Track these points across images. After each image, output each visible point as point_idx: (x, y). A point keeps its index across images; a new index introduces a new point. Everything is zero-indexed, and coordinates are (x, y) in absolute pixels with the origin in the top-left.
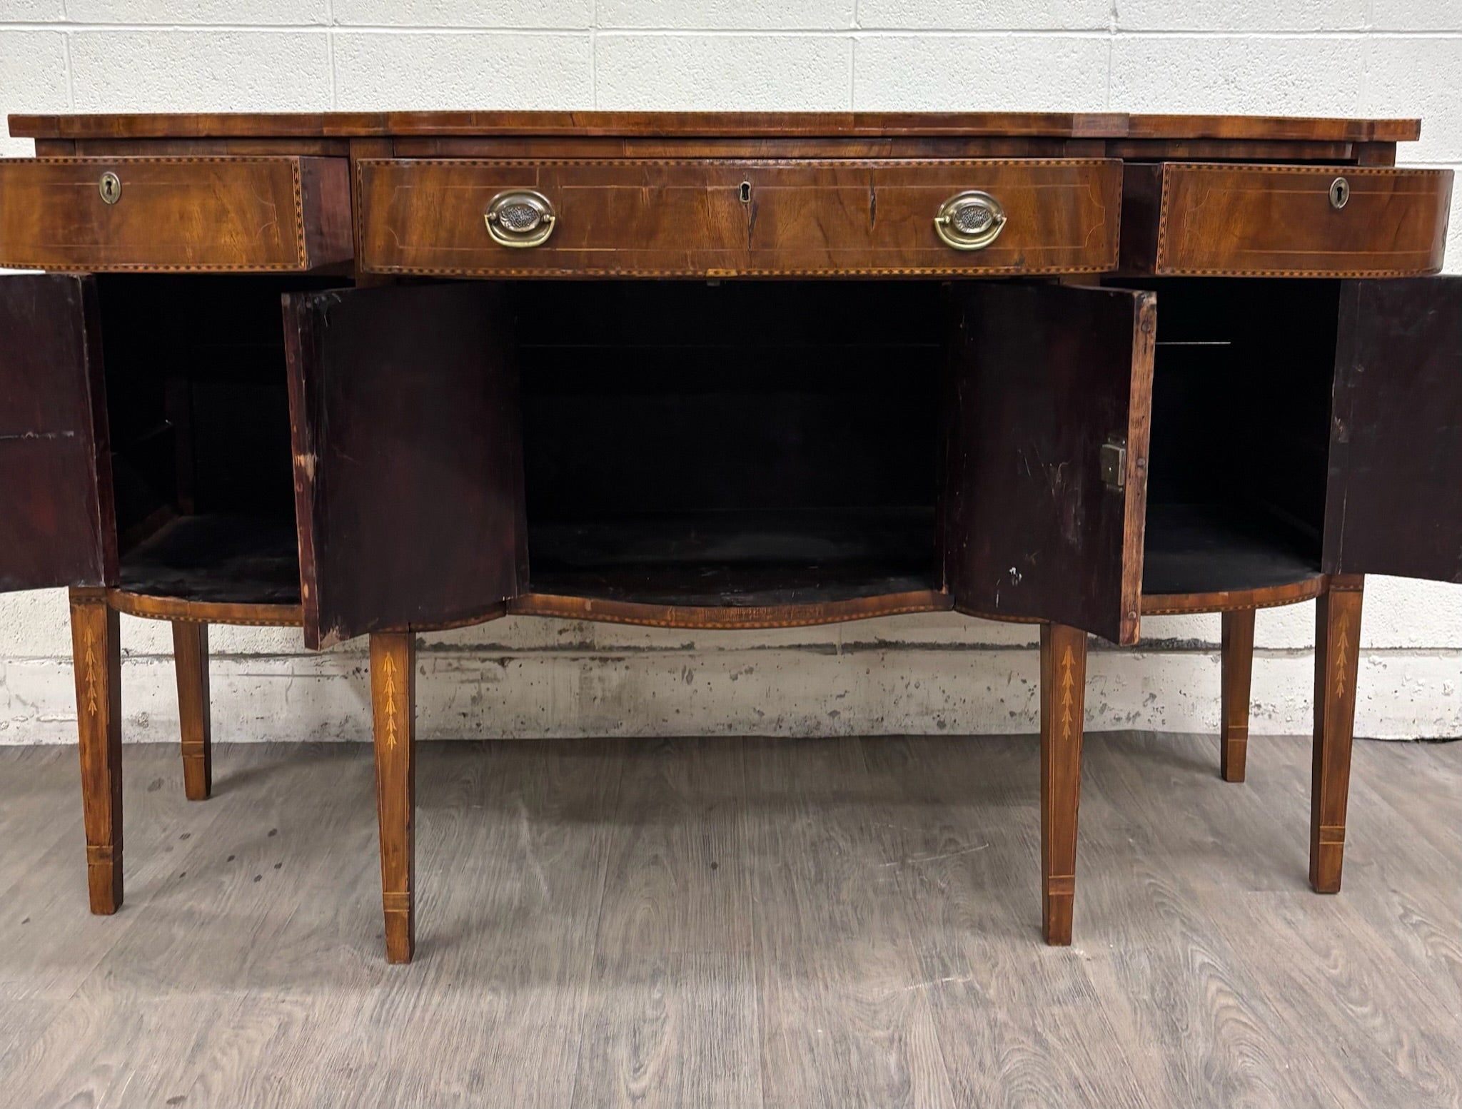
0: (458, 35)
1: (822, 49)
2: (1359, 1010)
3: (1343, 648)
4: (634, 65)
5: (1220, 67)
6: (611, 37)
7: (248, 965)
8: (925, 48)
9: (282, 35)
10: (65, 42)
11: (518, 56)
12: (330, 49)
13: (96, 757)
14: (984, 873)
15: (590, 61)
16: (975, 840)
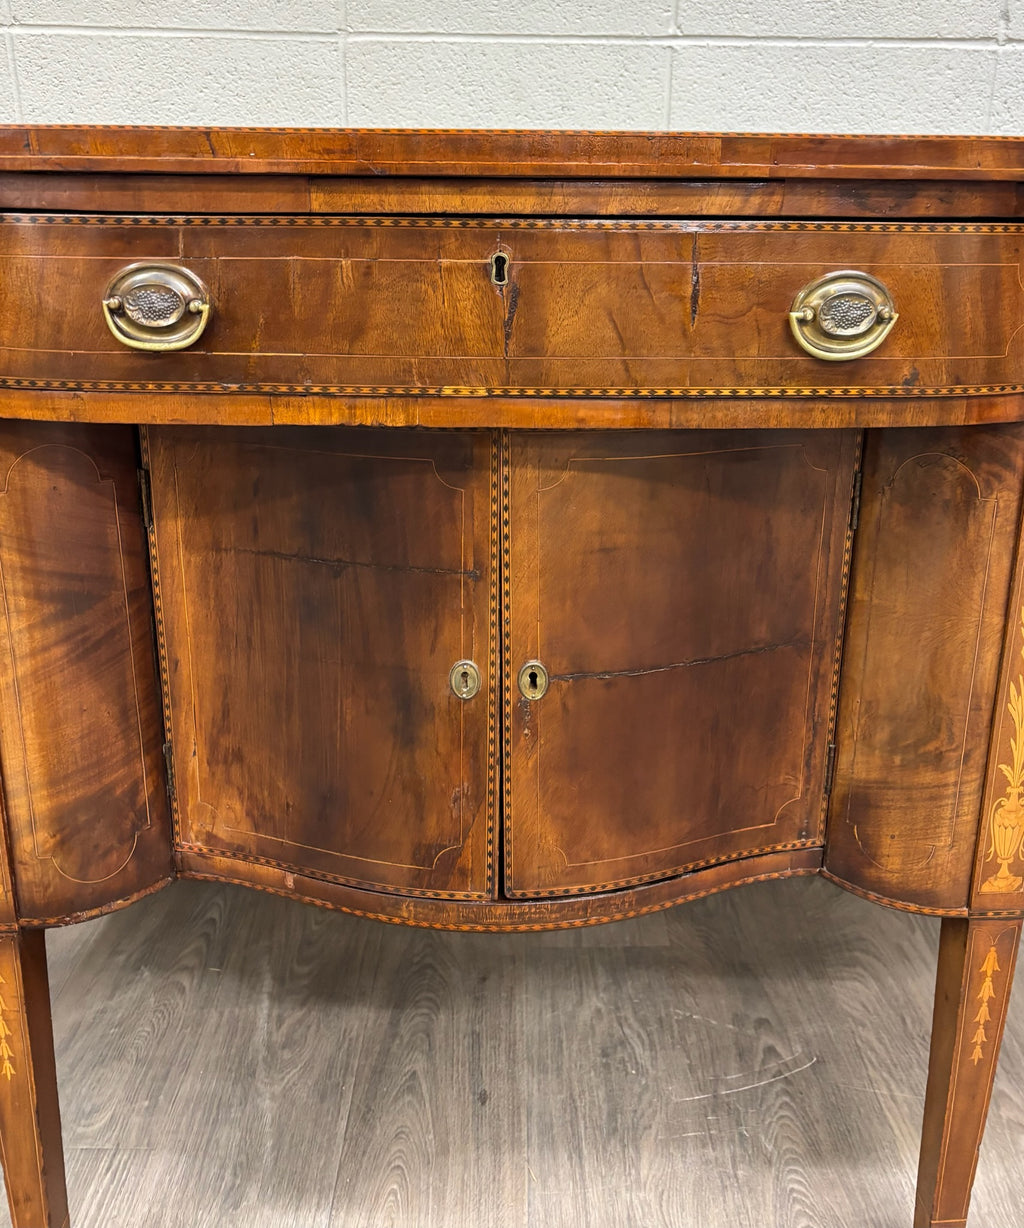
0: (172, 38)
1: (635, 63)
4: (395, 80)
6: (366, 44)
8: (762, 61)
11: (248, 68)
12: (10, 56)
14: (818, 1121)
15: (340, 74)
16: (798, 1049)
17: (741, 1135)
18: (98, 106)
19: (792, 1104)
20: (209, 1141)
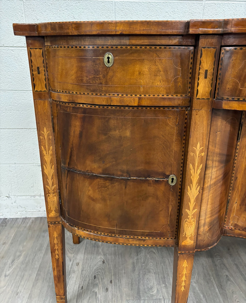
4: (216, 14)
10: (23, 4)
12: (114, 7)
13: (58, 271)
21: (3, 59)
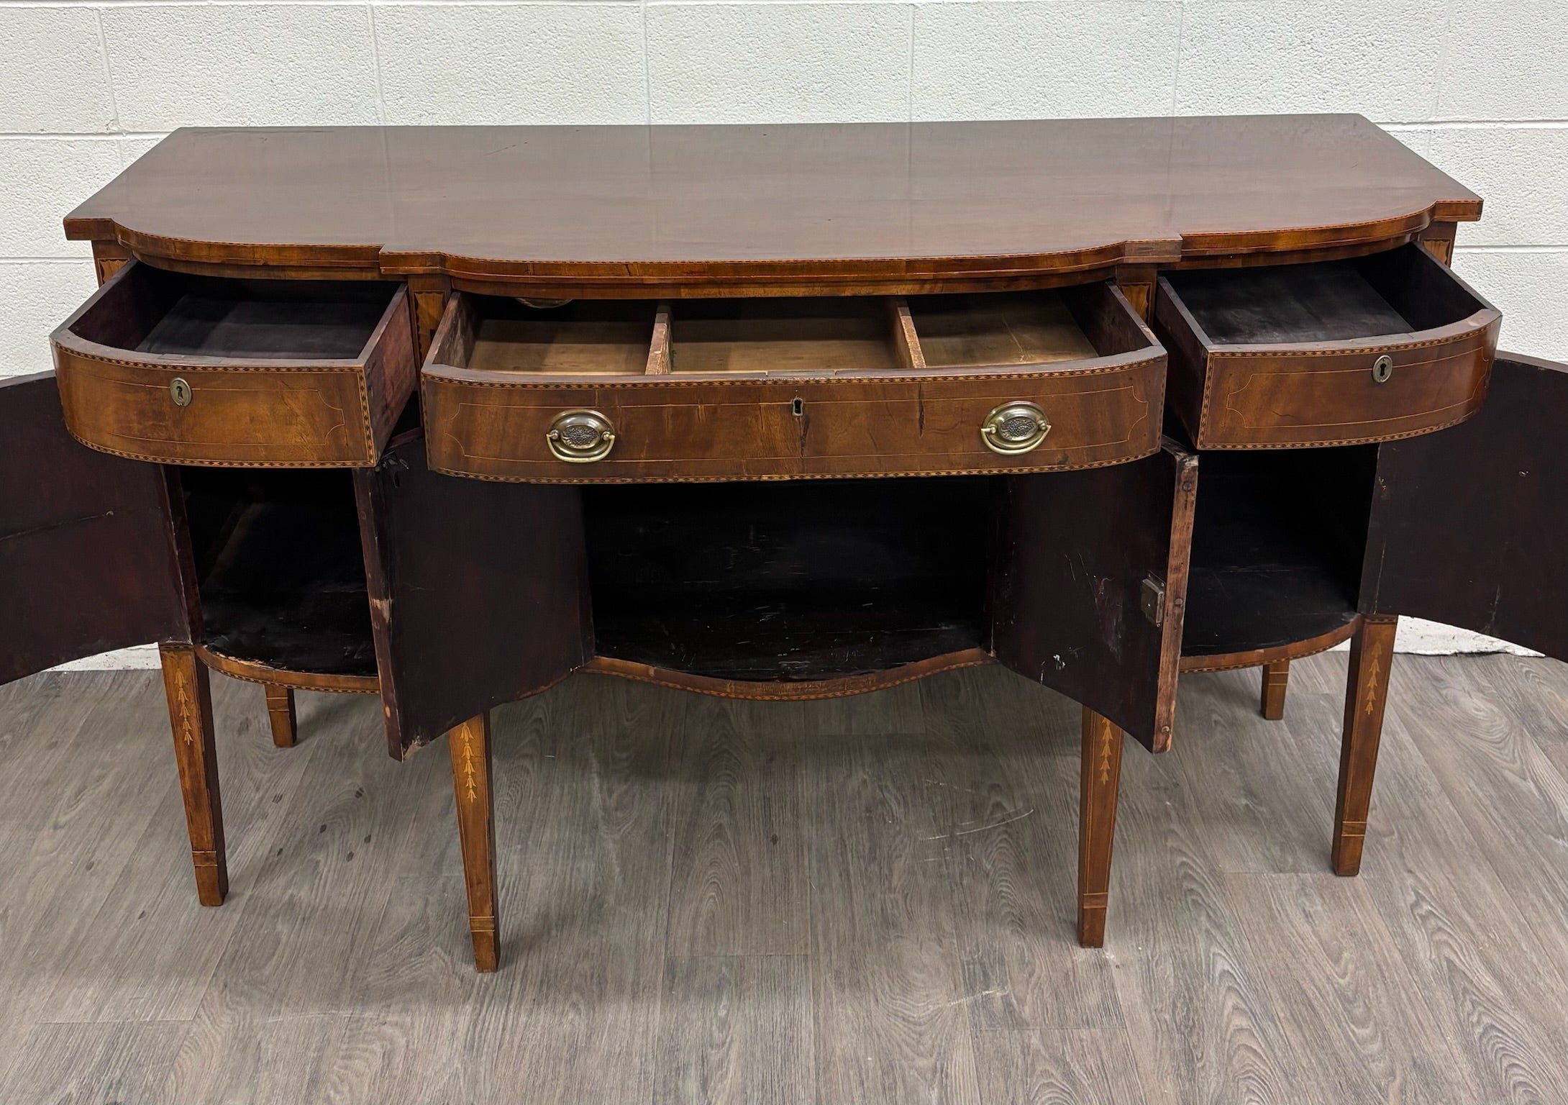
1: (882, 17)
2: (1359, 1032)
3: (1374, 672)
5: (1297, 29)
6: (662, 7)
7: (349, 975)
8: (989, 14)
9: (320, 8)
10: (97, 19)
12: (370, 22)
13: (194, 778)
14: (1027, 850)
15: (641, 31)
16: (1020, 805)
17: (968, 859)
18: (441, 59)
19: (1010, 840)
20: (572, 869)
21: (42, 169)
